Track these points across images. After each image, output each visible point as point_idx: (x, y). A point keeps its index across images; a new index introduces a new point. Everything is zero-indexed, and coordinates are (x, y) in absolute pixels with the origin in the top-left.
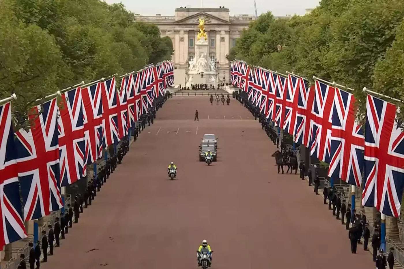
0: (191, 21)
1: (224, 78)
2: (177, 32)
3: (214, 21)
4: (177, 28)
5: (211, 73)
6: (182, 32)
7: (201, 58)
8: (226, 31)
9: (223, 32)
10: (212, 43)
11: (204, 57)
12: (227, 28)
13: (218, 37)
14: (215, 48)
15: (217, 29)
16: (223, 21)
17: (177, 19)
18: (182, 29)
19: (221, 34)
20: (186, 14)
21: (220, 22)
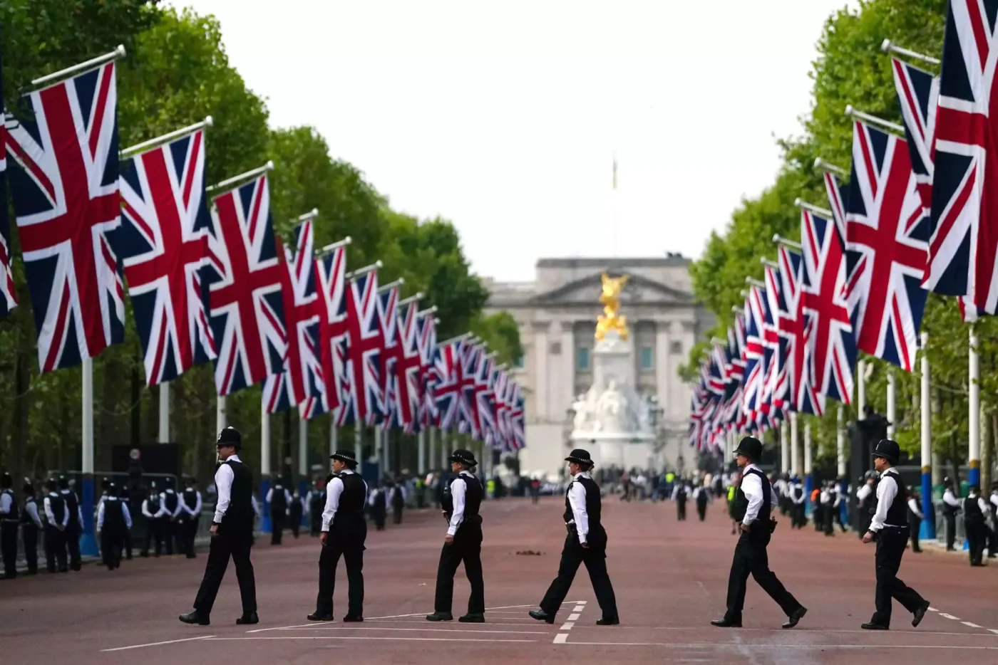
0: (582, 295)
1: (681, 458)
2: (542, 326)
3: (649, 295)
4: (542, 315)
5: (640, 435)
6: (556, 327)
7: (610, 393)
8: (686, 325)
9: (677, 327)
10: (644, 359)
11: (617, 388)
12: (689, 316)
13: (662, 341)
14: (654, 373)
15: (658, 317)
16: (676, 293)
17: (542, 289)
18: (557, 319)
19: (669, 332)
20: (568, 276)
21: (669, 298)
